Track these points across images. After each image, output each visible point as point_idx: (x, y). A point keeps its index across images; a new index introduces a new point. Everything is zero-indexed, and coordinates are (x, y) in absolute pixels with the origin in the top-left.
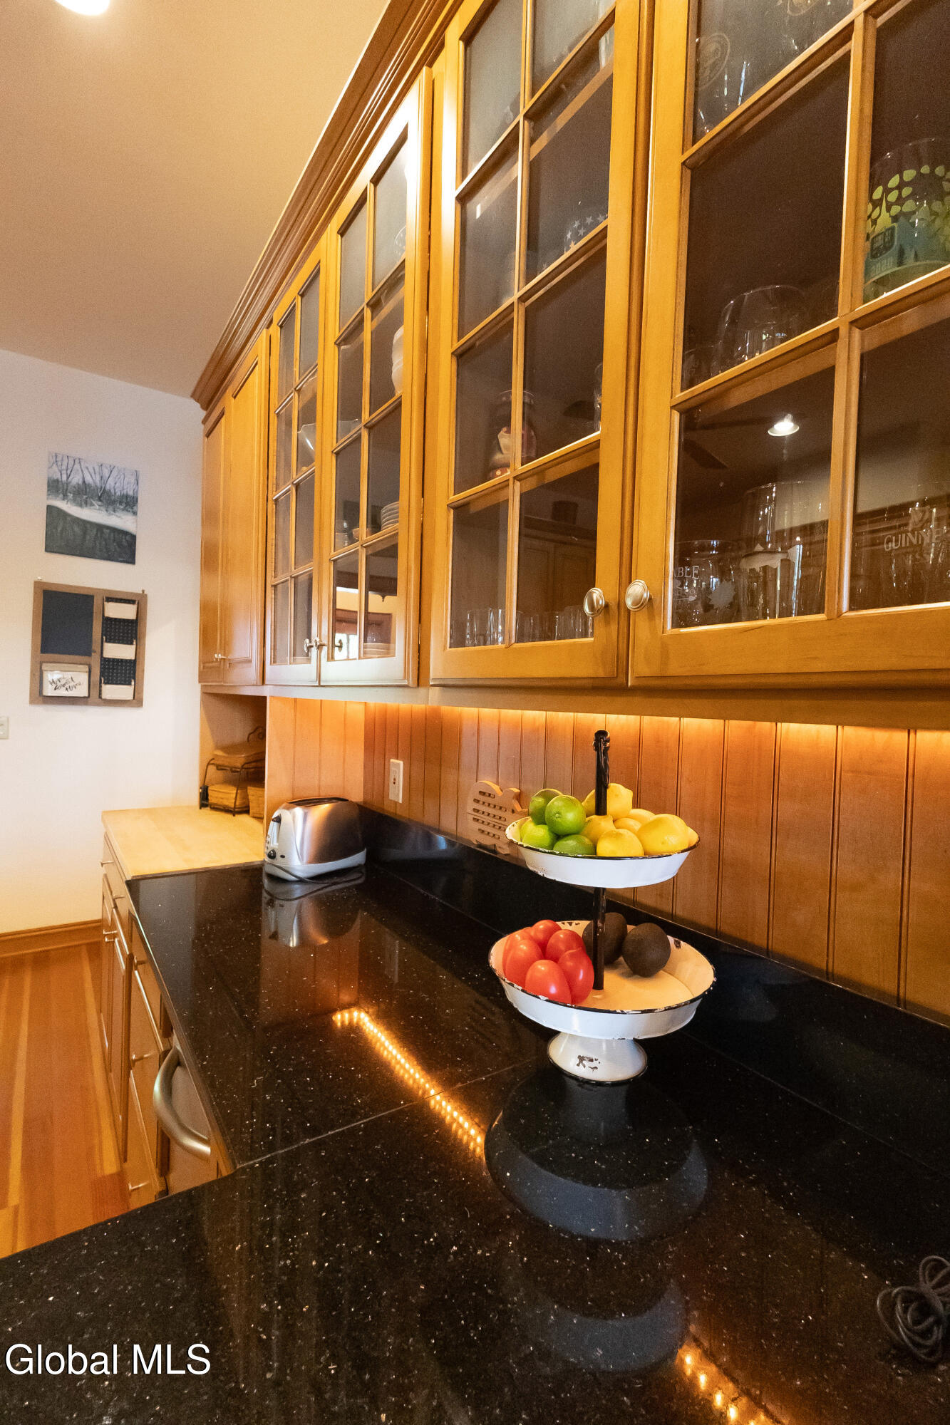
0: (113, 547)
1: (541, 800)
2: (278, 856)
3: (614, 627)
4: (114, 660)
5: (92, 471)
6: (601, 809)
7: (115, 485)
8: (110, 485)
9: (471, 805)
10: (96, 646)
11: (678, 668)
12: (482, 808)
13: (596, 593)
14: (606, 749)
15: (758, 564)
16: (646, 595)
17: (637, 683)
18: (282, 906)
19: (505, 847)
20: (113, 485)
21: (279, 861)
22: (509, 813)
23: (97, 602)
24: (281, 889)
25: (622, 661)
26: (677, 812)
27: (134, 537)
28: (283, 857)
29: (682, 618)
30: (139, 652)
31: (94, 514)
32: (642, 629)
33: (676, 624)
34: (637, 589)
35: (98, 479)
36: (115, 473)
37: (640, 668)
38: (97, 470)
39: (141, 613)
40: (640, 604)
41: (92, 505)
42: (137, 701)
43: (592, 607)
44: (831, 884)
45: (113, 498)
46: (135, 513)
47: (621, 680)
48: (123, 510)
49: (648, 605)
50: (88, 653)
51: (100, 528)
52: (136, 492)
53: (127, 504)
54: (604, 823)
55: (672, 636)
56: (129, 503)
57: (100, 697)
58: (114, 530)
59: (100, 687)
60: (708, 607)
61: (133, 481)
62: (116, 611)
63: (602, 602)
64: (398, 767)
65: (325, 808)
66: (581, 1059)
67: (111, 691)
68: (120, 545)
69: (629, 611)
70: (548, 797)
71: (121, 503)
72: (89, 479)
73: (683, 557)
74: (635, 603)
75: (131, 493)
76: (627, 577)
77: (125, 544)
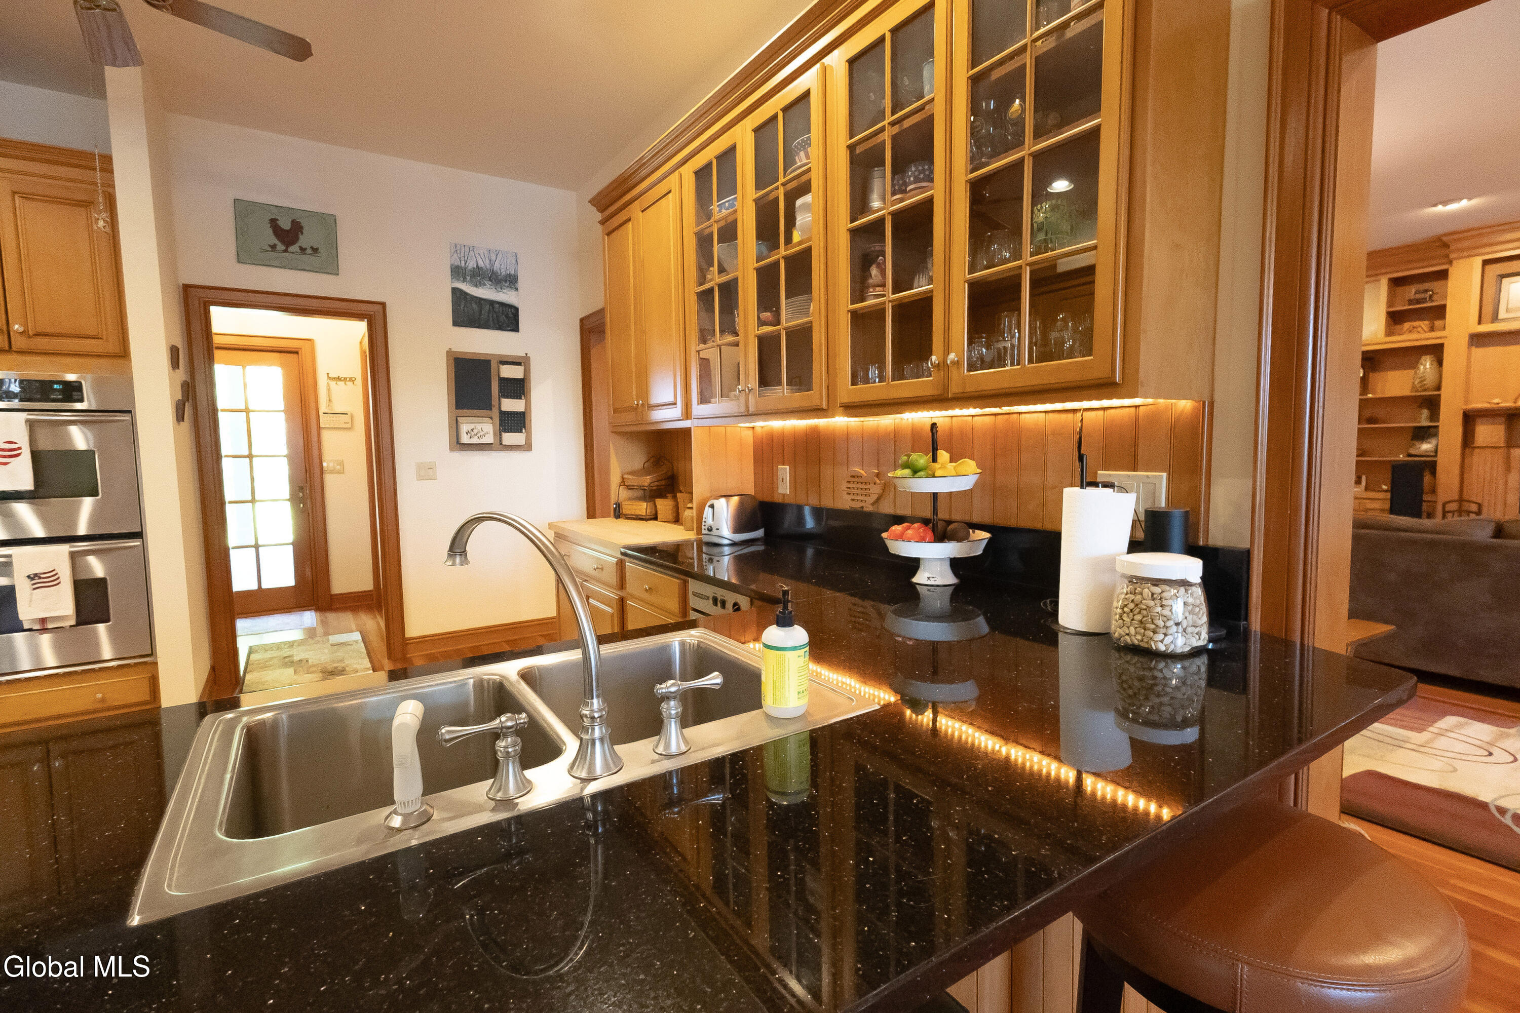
0: (502, 318)
1: (906, 457)
2: (714, 529)
3: (942, 373)
4: (508, 412)
5: (482, 256)
6: (934, 460)
7: (501, 267)
8: (497, 266)
9: (844, 485)
10: (495, 401)
11: (970, 388)
12: (851, 485)
13: (934, 358)
14: (937, 431)
15: (1001, 345)
16: (956, 359)
17: (954, 396)
18: (718, 561)
19: (870, 506)
20: (498, 266)
21: (715, 532)
22: (872, 485)
23: (494, 365)
24: (716, 550)
25: (946, 388)
26: (972, 459)
27: (517, 309)
28: (718, 529)
29: (972, 367)
30: (528, 405)
31: (486, 292)
32: (954, 374)
33: (969, 370)
34: (952, 356)
35: (487, 262)
36: (500, 256)
37: (955, 389)
38: (486, 255)
39: (527, 372)
40: (953, 362)
41: (485, 284)
42: (527, 447)
43: (932, 364)
44: (1044, 488)
45: (500, 277)
46: (517, 289)
47: (946, 395)
48: (508, 287)
49: (957, 363)
50: (489, 407)
51: (492, 303)
52: (516, 271)
53: (511, 282)
54: (936, 465)
55: (967, 376)
56: (511, 281)
57: (501, 444)
58: (502, 304)
59: (501, 435)
60: (982, 361)
61: (514, 262)
62: (508, 372)
63: (937, 362)
64: (784, 471)
65: (736, 499)
66: (929, 578)
67: (510, 438)
68: (507, 316)
69: (948, 366)
70: (909, 456)
71: (506, 282)
72: (481, 264)
73: (970, 342)
74: (951, 362)
75: (513, 273)
76: (947, 352)
77: (511, 315)
